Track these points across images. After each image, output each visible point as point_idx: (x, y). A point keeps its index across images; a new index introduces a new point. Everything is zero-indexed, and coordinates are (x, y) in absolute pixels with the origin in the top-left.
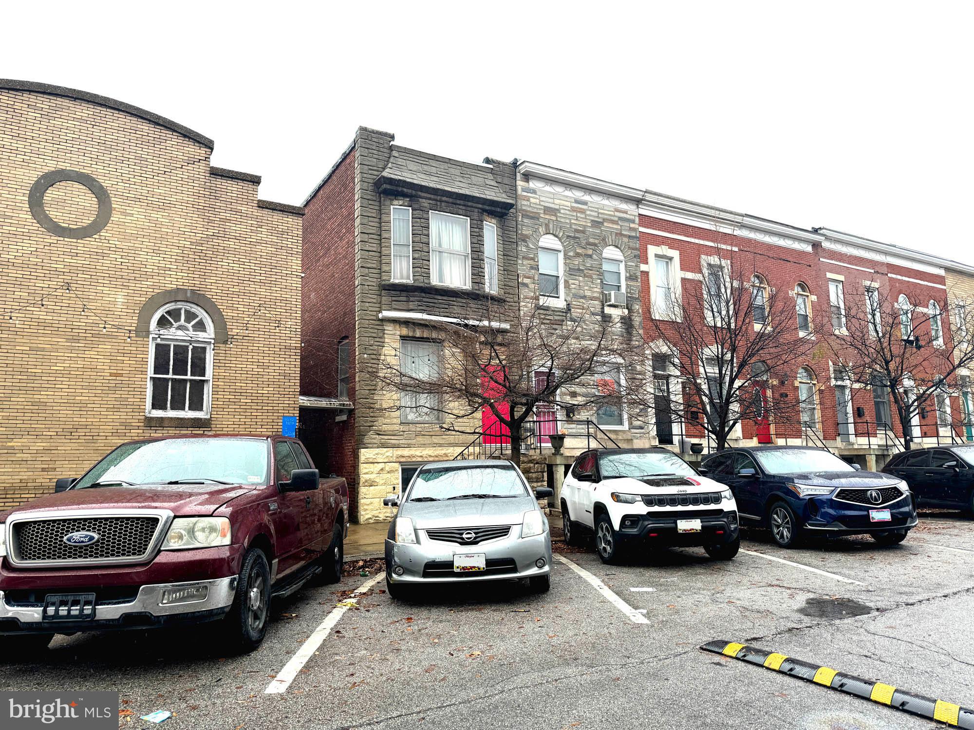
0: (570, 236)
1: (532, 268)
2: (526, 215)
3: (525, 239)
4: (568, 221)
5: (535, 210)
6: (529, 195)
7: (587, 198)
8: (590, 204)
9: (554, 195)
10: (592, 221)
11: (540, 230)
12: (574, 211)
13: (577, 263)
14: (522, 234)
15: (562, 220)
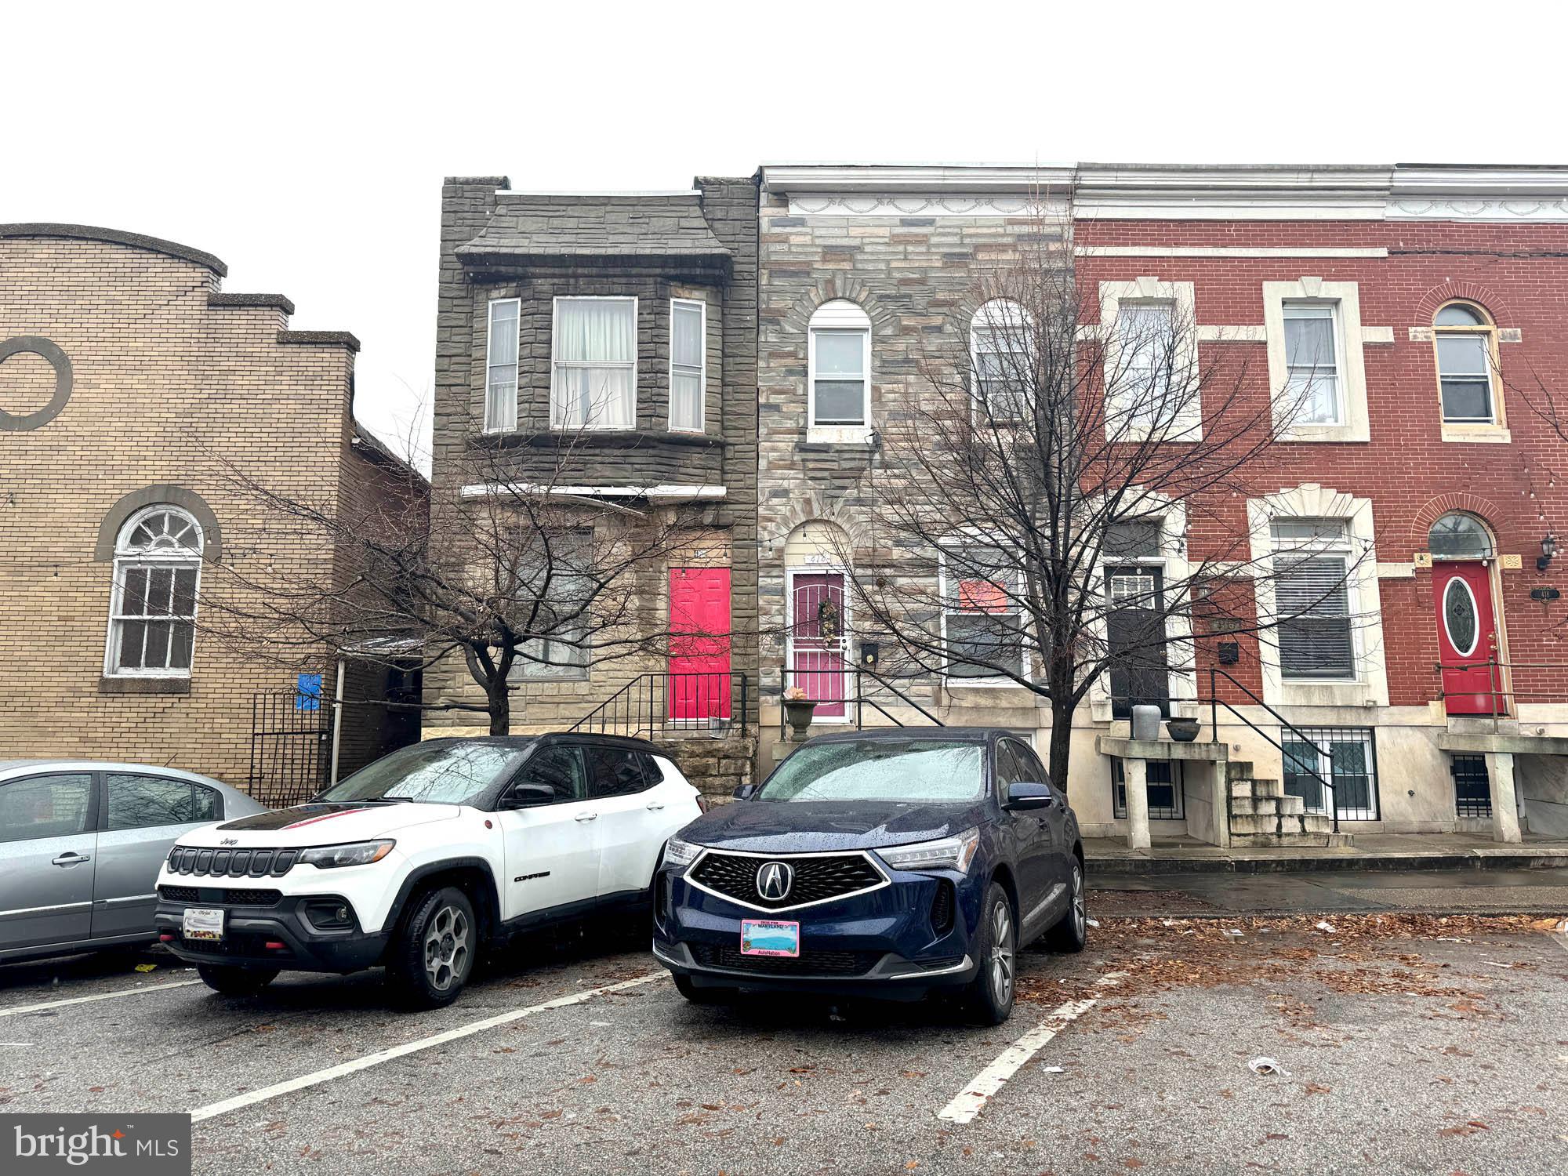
0: (888, 296)
1: (790, 372)
2: (781, 270)
3: (775, 318)
4: (882, 266)
5: (802, 258)
6: (788, 230)
7: (934, 210)
8: (939, 223)
9: (847, 222)
10: (946, 255)
11: (812, 295)
12: (900, 242)
13: (902, 347)
14: (769, 310)
15: (870, 267)
